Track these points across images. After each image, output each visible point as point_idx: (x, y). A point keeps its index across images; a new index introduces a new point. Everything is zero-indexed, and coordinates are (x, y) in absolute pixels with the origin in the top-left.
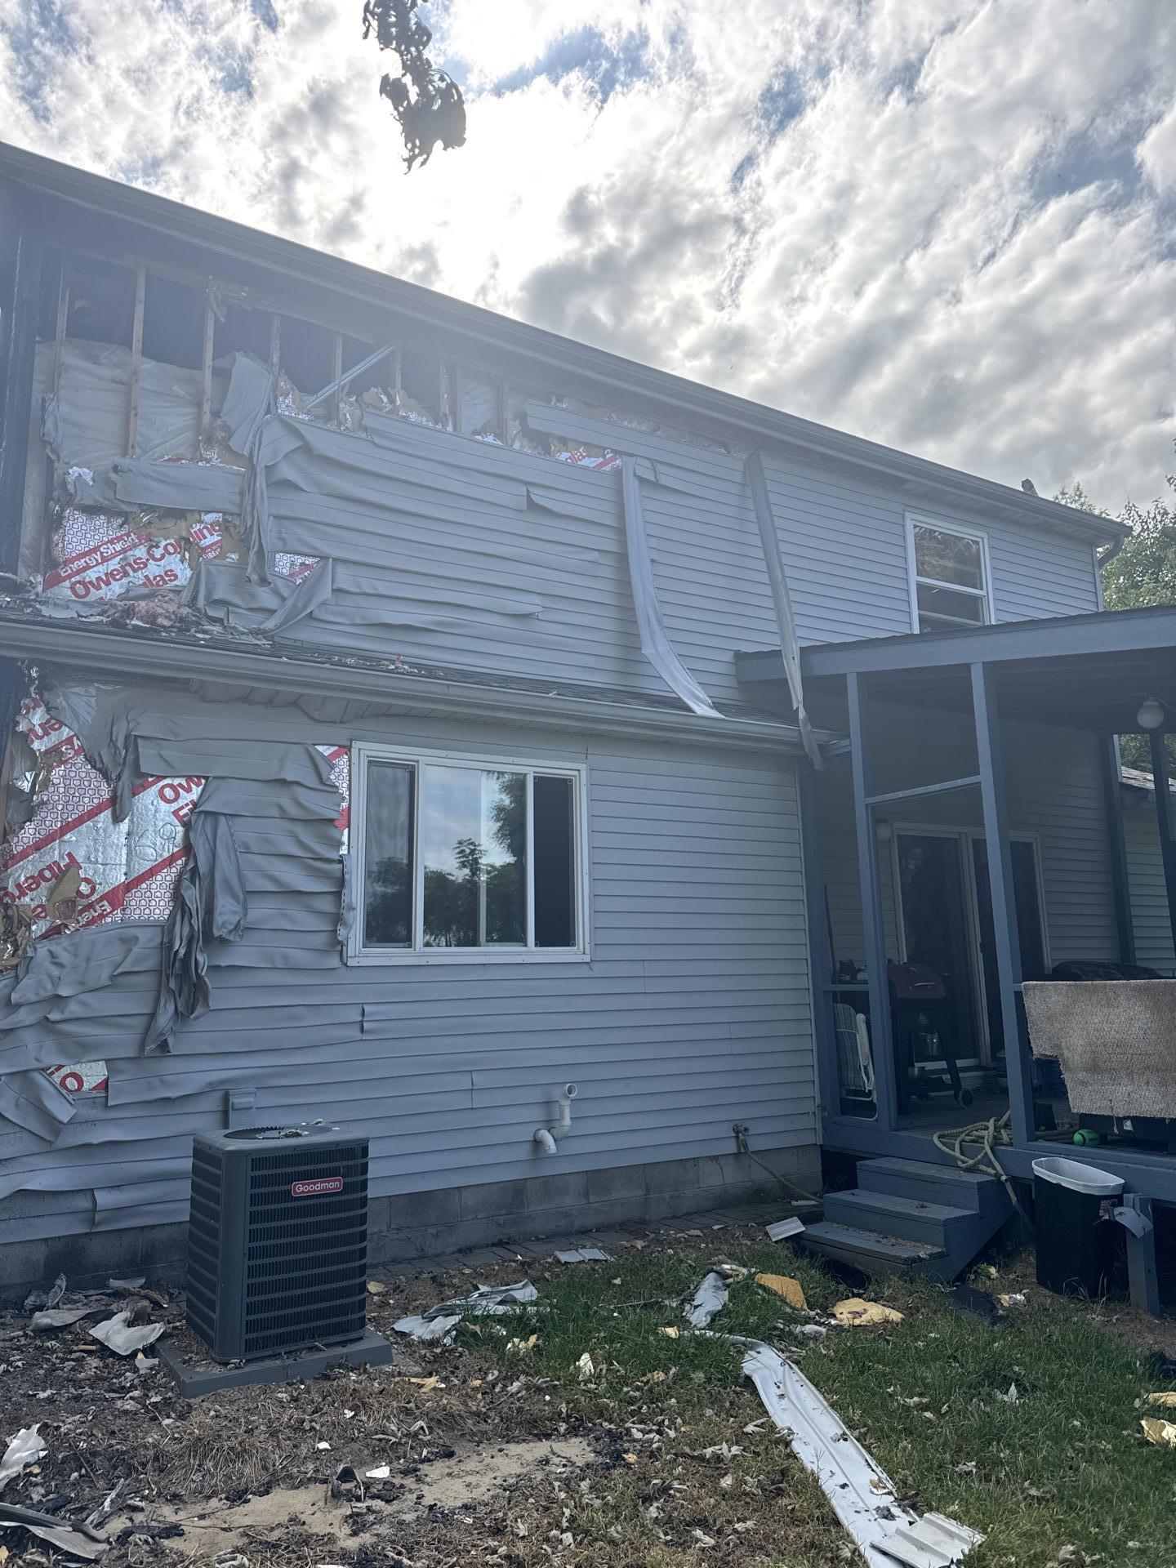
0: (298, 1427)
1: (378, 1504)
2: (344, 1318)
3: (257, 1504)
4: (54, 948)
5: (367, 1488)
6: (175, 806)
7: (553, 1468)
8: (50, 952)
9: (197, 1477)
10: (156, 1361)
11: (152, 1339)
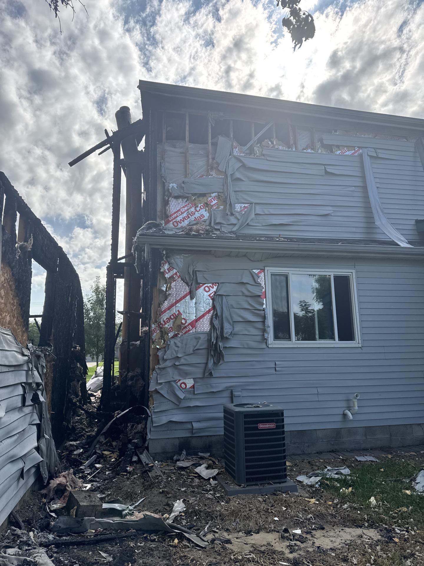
0: (267, 511)
1: (298, 543)
2: (279, 474)
3: (255, 536)
4: (176, 341)
5: (294, 537)
6: (209, 293)
7: (364, 539)
8: (174, 342)
9: (234, 524)
10: (217, 482)
11: (215, 474)
